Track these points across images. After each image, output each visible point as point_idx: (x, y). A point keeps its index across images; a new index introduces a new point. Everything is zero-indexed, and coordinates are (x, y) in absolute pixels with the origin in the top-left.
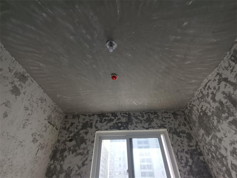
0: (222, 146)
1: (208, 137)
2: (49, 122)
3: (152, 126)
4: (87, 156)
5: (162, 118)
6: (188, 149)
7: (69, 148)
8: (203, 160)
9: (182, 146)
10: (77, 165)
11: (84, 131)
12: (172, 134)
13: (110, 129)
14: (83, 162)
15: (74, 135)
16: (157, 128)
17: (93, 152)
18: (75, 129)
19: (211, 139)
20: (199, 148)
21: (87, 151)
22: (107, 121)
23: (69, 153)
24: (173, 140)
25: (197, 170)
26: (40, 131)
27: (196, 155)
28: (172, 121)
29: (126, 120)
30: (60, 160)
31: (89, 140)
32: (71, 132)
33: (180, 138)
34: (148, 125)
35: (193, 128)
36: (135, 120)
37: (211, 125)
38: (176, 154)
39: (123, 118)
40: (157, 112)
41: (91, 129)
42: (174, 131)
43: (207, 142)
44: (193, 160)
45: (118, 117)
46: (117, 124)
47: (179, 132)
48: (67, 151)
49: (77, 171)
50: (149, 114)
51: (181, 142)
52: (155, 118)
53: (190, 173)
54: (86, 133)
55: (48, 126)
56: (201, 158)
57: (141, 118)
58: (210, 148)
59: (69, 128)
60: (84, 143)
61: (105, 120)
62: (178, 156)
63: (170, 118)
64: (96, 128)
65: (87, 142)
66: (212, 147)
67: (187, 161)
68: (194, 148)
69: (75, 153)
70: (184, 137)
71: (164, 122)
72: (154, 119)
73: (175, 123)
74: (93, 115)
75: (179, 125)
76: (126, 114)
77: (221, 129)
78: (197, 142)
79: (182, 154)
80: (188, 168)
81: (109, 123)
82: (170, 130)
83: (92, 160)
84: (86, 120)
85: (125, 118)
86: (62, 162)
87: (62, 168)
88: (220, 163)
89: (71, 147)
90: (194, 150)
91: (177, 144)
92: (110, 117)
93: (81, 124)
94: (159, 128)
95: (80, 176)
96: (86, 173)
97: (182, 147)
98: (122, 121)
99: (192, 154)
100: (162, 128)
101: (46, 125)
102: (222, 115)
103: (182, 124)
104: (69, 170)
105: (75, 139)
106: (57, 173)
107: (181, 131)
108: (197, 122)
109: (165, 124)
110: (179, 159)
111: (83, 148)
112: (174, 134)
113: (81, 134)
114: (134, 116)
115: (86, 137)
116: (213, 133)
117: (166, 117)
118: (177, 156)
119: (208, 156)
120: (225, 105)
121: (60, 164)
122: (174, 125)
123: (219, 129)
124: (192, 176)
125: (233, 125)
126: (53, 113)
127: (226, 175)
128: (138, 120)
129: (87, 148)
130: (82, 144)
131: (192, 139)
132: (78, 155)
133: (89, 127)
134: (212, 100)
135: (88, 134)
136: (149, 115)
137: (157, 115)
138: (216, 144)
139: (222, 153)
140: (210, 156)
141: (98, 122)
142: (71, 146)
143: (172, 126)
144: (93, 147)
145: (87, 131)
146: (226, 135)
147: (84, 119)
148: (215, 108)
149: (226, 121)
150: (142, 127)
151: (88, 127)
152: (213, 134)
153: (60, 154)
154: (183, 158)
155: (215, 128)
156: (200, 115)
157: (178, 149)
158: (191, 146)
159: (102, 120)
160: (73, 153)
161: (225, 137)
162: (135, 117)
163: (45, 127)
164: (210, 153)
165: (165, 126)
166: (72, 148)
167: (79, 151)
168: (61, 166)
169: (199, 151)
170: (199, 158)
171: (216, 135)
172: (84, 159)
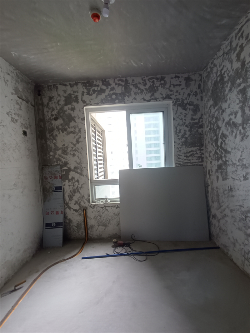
0: (221, 118)
1: (214, 108)
2: (19, 97)
3: (155, 97)
4: (79, 134)
5: (170, 85)
6: (190, 122)
7: (57, 127)
8: (201, 132)
9: (185, 119)
10: (72, 143)
11: (70, 106)
12: (178, 106)
13: (102, 103)
14: (77, 140)
15: (59, 113)
16: (161, 99)
17: (85, 130)
18: (57, 105)
19: (216, 111)
20: (202, 121)
21: (78, 129)
22: (97, 93)
23: (59, 132)
24: (176, 114)
25: (191, 141)
26: (14, 110)
27: (196, 128)
28: (182, 89)
29: (122, 90)
30: (51, 139)
31: (77, 117)
32: (53, 110)
33: (185, 111)
34: (150, 96)
35: (204, 98)
36: (134, 90)
37: (222, 94)
38: (176, 128)
39: (118, 87)
40: (165, 77)
41: (77, 103)
42: (180, 103)
43: (211, 115)
44: (191, 133)
45: (112, 86)
46: (110, 95)
47: (186, 104)
48: (55, 131)
49: (73, 148)
50: (154, 80)
51: (185, 115)
52: (161, 85)
53: (184, 144)
54: (73, 109)
55: (21, 102)
56: (200, 130)
57: (141, 87)
58: (211, 120)
59: (48, 104)
60: (73, 121)
61: (94, 91)
62: (177, 129)
63: (180, 85)
64: (84, 102)
65: (76, 119)
66: (213, 119)
67: (185, 133)
68: (197, 121)
69: (65, 132)
70: (190, 109)
71: (171, 91)
72: (160, 88)
73: (184, 93)
74: (76, 84)
75: (189, 95)
76: (122, 81)
77: (228, 99)
78: (202, 115)
79: (182, 128)
80: (184, 139)
81: (99, 95)
82: (176, 102)
83: (86, 138)
84: (68, 92)
85: (120, 87)
86: (54, 141)
87: (57, 146)
88: (214, 133)
89: (58, 126)
90: (196, 123)
91: (180, 117)
92: (100, 86)
93: (63, 99)
94: (164, 100)
95: (77, 151)
96: (82, 149)
97: (184, 121)
98: (116, 92)
99: (191, 127)
100: (167, 99)
101: (18, 101)
102: (237, 80)
103: (192, 94)
104: (65, 147)
105: (61, 117)
106: (52, 150)
107: (188, 103)
108: (210, 91)
109: (172, 95)
110: (177, 133)
111: (73, 126)
112: (179, 107)
113: (66, 111)
114: (133, 83)
115: (73, 114)
116: (221, 103)
117: (175, 84)
118: (175, 130)
119: (207, 128)
120: (246, 66)
121: (53, 143)
122: (183, 94)
123: (227, 99)
124: (184, 146)
125: (240, 94)
126: (19, 84)
127: (214, 143)
128: (137, 89)
129: (78, 127)
130: (71, 122)
131: (198, 112)
132: (69, 134)
133: (75, 102)
134: (236, 58)
135: (75, 110)
136: (153, 82)
137: (164, 82)
138: (218, 116)
139: (219, 124)
140: (209, 127)
141: (85, 94)
142: (59, 124)
143: (180, 97)
144: (85, 125)
145: (73, 107)
146: (230, 106)
147: (65, 91)
148: (234, 70)
149: (237, 88)
150: (142, 99)
151: (73, 101)
152: (220, 105)
153: (49, 133)
154: (181, 131)
155: (224, 98)
156: (217, 79)
157: (179, 123)
158: (194, 119)
159: (90, 91)
160: (63, 132)
161: (228, 108)
162: (134, 85)
163: (18, 103)
164: (210, 125)
165: (172, 97)
166: (60, 127)
167: (69, 130)
168: (55, 144)
169: (201, 124)
170: (197, 131)
171: (221, 106)
172: (77, 137)
